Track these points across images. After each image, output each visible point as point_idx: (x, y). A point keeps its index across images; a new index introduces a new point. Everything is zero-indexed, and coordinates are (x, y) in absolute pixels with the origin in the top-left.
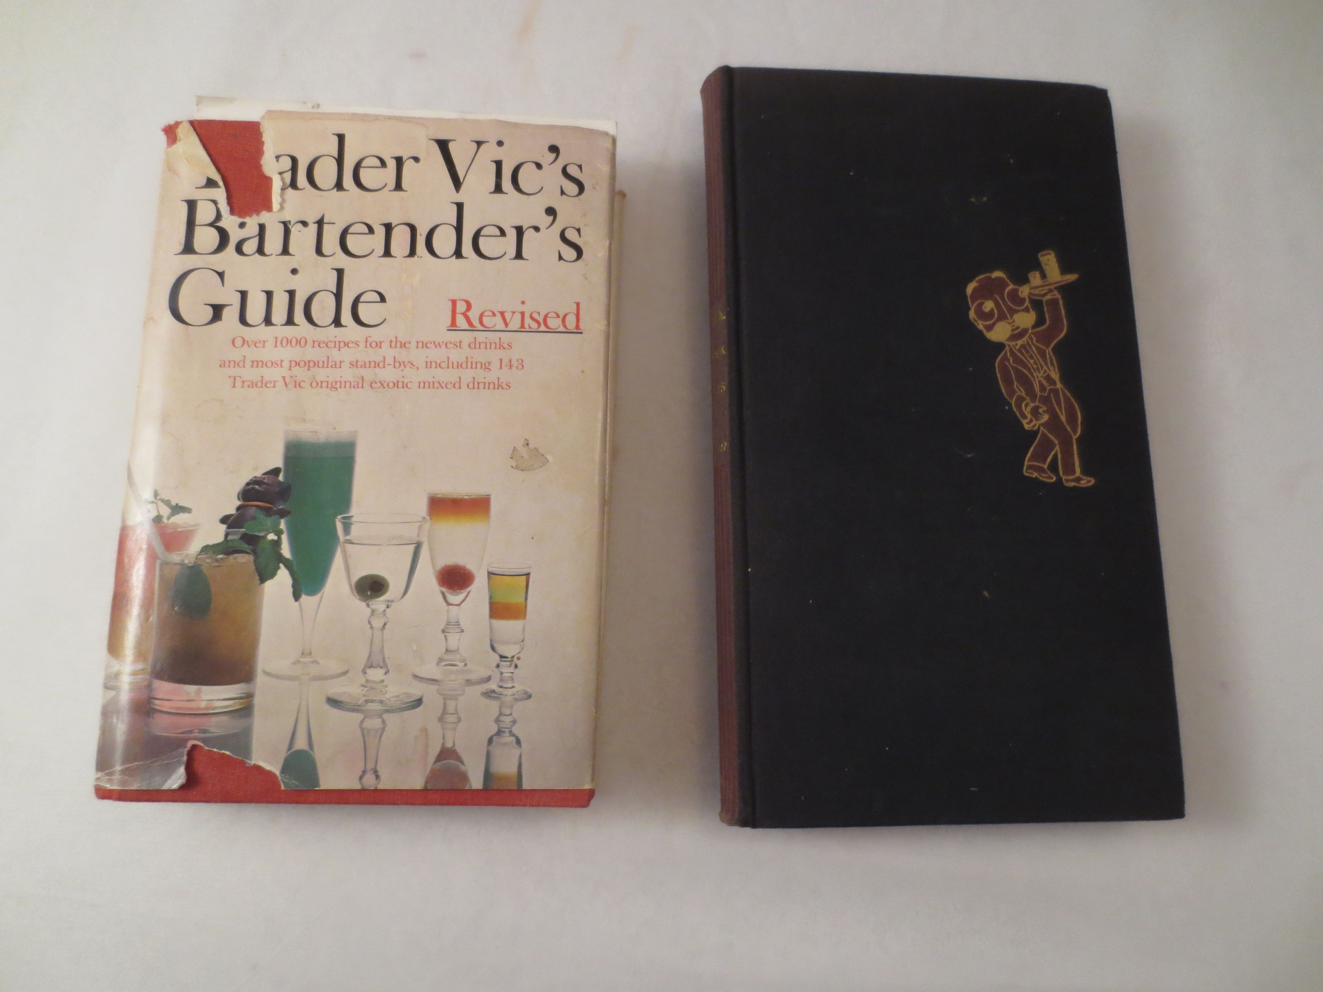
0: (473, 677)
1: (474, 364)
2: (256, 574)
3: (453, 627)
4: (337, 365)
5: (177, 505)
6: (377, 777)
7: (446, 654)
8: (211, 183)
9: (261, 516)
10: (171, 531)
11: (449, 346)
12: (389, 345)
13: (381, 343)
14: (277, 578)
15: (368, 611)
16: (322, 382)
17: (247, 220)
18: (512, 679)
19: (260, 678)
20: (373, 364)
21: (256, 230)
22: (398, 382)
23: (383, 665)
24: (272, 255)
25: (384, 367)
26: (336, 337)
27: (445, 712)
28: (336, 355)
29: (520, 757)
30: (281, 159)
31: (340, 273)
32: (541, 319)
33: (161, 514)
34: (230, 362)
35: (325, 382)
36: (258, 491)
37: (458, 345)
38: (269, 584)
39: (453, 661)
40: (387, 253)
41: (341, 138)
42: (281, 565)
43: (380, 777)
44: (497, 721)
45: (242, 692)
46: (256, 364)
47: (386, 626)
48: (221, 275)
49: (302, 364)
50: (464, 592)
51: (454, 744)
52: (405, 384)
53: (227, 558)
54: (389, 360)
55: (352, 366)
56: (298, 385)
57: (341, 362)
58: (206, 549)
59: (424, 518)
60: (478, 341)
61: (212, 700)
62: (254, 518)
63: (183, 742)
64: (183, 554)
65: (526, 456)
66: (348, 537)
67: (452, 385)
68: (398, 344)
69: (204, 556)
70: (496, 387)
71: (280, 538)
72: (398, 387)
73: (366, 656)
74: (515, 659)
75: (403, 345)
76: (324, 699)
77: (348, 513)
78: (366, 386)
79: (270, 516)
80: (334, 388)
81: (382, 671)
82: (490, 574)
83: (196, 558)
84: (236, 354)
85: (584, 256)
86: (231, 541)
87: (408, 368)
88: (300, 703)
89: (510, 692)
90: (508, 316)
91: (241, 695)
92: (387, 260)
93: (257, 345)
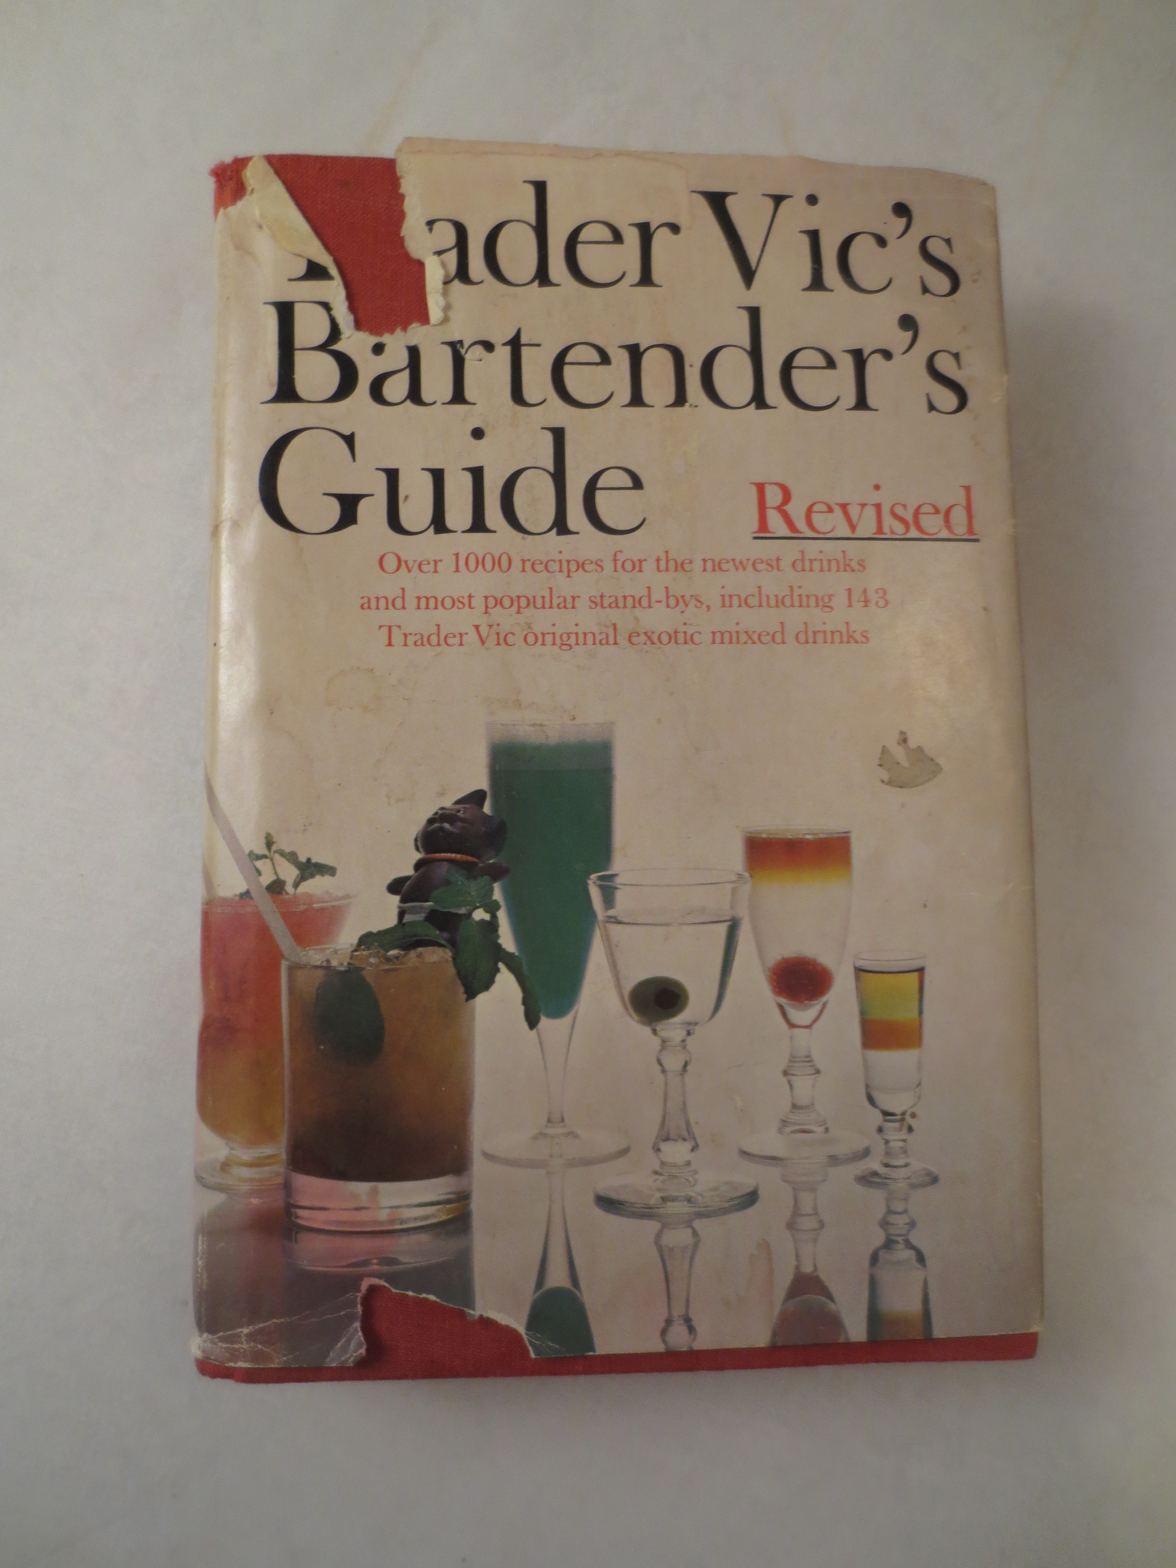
0: (841, 1150)
1: (804, 599)
2: (459, 982)
3: (802, 1064)
4: (569, 603)
5: (309, 860)
6: (691, 1329)
7: (793, 1113)
8: (315, 272)
9: (458, 877)
10: (302, 908)
11: (759, 566)
12: (655, 567)
13: (640, 561)
14: (494, 988)
15: (656, 1042)
16: (543, 635)
17: (386, 339)
18: (905, 1151)
19: (478, 1165)
20: (630, 601)
21: (403, 359)
22: (676, 632)
23: (688, 1136)
24: (434, 403)
25: (650, 607)
26: (560, 552)
27: (796, 1212)
28: (564, 586)
29: (926, 1283)
30: (436, 226)
31: (558, 434)
32: (909, 517)
33: (282, 877)
34: (378, 599)
35: (548, 633)
36: (450, 834)
37: (774, 564)
38: (482, 1000)
39: (805, 1124)
40: (637, 400)
41: (540, 188)
42: (501, 965)
43: (695, 1330)
44: (884, 1224)
45: (449, 1190)
46: (426, 602)
47: (688, 1068)
48: (349, 440)
49: (507, 602)
50: (818, 1004)
51: (815, 1266)
52: (688, 637)
53: (405, 955)
54: (658, 594)
55: (593, 606)
56: (503, 640)
57: (573, 598)
58: (366, 940)
59: (740, 876)
60: (807, 557)
61: (397, 1207)
62: (447, 883)
63: (354, 1282)
64: (328, 949)
65: (904, 763)
66: (611, 913)
67: (769, 638)
68: (672, 564)
69: (364, 953)
70: (845, 639)
71: (494, 917)
72: (676, 642)
73: (658, 1119)
74: (908, 1118)
75: (680, 566)
76: (591, 1198)
77: (606, 869)
78: (623, 641)
79: (475, 878)
80: (565, 645)
81: (688, 1146)
82: (859, 971)
83: (352, 957)
84: (388, 586)
85: (971, 403)
86: (412, 924)
87: (691, 606)
88: (550, 1207)
89: (902, 1173)
90: (854, 511)
91: (447, 1197)
92: (637, 412)
93: (424, 568)
